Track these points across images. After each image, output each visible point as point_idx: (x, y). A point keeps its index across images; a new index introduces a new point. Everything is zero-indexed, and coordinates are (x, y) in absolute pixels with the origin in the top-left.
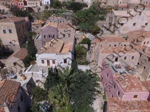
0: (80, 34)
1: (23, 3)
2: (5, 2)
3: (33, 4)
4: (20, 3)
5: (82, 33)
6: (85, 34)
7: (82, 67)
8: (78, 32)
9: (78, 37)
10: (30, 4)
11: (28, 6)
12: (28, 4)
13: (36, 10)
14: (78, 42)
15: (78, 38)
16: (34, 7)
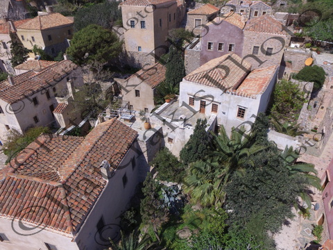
0: (301, 53)
5: (308, 49)
6: (314, 53)
7: (279, 138)
8: (298, 45)
9: (292, 58)
14: (288, 71)
15: (290, 62)
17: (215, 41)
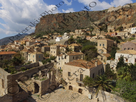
1: (115, 34)
2: (103, 34)
3: (122, 34)
4: (113, 34)
10: (120, 34)
11: (118, 35)
12: (118, 34)
13: (123, 38)
16: (123, 36)
17: (127, 47)
